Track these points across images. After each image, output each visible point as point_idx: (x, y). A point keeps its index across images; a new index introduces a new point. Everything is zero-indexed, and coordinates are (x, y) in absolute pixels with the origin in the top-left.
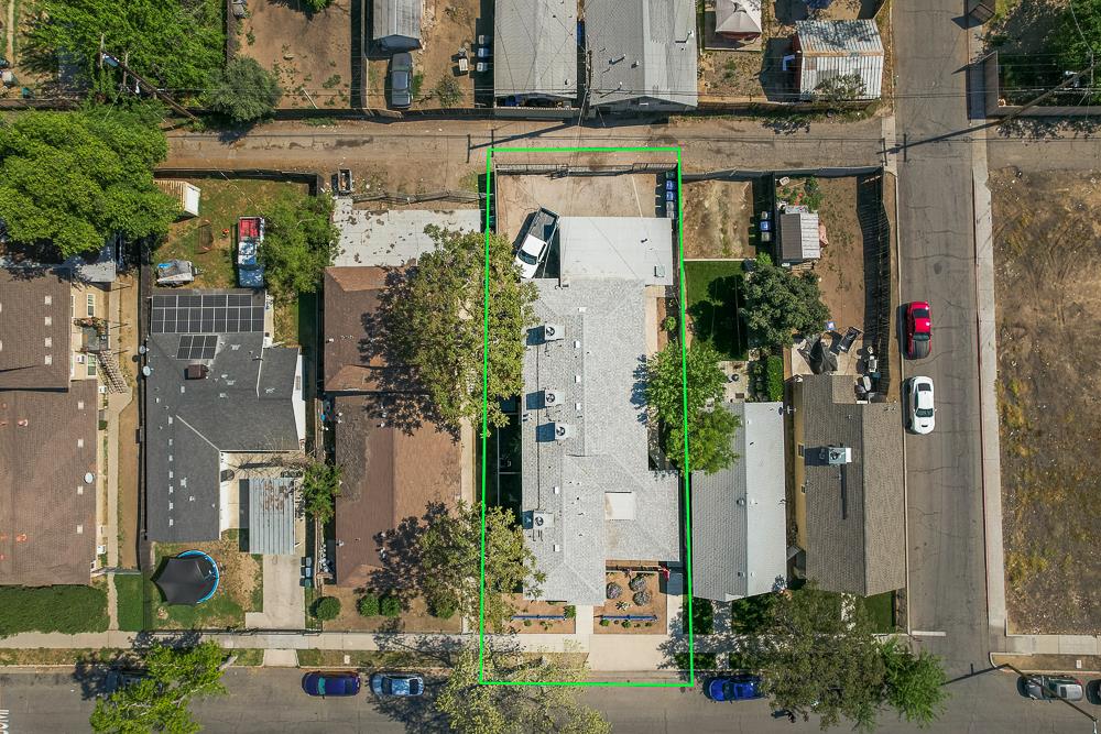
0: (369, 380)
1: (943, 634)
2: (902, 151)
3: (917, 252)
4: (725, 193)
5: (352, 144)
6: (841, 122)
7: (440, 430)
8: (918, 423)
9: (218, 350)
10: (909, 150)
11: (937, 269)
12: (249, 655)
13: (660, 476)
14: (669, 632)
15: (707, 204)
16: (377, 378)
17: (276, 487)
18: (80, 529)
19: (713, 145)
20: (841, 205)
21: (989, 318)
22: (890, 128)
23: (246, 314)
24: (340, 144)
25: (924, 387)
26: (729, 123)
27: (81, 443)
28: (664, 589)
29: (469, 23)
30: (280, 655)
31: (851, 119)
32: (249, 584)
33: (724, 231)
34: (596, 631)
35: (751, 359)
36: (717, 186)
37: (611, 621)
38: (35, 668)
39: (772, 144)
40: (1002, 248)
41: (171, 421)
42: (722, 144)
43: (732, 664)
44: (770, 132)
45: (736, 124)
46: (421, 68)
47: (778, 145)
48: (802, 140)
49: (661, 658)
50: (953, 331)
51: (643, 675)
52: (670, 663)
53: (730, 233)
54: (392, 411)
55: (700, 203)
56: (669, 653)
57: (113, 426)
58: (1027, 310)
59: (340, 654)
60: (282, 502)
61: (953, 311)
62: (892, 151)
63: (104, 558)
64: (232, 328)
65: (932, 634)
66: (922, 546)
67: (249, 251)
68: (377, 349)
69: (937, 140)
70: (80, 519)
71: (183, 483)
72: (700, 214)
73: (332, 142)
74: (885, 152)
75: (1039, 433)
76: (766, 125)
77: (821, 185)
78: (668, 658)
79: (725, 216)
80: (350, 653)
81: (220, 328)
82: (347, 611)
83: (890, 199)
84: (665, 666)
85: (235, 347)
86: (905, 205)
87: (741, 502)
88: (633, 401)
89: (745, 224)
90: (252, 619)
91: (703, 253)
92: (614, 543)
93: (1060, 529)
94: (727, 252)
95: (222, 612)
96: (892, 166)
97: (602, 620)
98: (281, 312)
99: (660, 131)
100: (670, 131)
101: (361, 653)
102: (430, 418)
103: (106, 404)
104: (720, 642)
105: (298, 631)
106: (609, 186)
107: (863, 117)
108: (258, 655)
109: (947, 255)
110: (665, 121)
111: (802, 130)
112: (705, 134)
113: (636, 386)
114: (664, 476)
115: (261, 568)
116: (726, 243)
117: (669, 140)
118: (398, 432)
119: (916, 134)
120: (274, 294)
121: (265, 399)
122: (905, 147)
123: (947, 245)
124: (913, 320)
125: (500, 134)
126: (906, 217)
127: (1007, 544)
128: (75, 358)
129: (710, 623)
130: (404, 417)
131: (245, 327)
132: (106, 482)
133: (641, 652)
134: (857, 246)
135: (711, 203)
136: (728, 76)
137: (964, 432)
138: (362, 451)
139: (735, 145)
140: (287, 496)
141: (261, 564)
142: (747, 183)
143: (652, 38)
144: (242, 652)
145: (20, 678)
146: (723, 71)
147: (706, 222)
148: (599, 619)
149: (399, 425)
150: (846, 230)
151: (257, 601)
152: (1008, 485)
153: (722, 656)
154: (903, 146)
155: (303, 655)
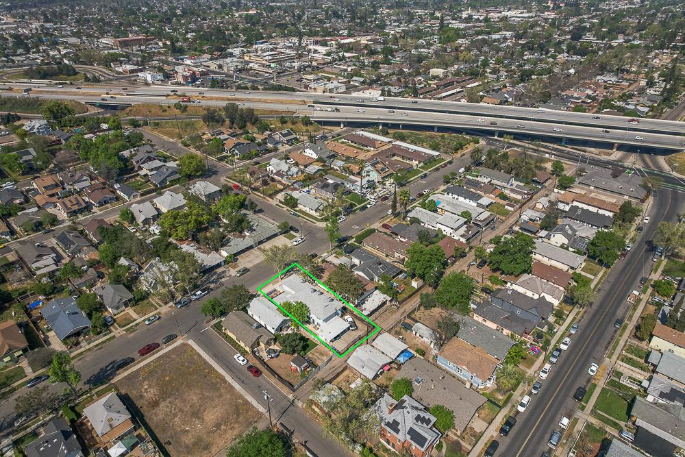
1: (201, 332)
5: (403, 312)
8: (239, 355)
10: (290, 404)
11: (259, 387)
21: (237, 387)
22: (299, 403)
25: (243, 361)
30: (325, 255)
32: (340, 257)
33: (316, 356)
40: (247, 403)
42: (334, 369)
55: (327, 356)
58: (228, 397)
62: (294, 400)
65: (204, 330)
69: (285, 411)
73: (406, 310)
74: (296, 397)
75: (206, 376)
79: (319, 359)
83: (284, 390)
89: (313, 361)
90: (334, 255)
91: (317, 349)
93: (186, 364)
94: (311, 353)
95: (340, 253)
96: (291, 396)
105: (325, 258)
108: (328, 253)
119: (291, 409)
124: (257, 372)
127: (198, 354)
128: (398, 255)
135: (325, 358)
139: (331, 371)
144: (331, 251)
145: (355, 231)
147: (322, 354)
150: (289, 377)
151: (336, 257)
152: (206, 362)
154: (292, 403)
155: (321, 257)
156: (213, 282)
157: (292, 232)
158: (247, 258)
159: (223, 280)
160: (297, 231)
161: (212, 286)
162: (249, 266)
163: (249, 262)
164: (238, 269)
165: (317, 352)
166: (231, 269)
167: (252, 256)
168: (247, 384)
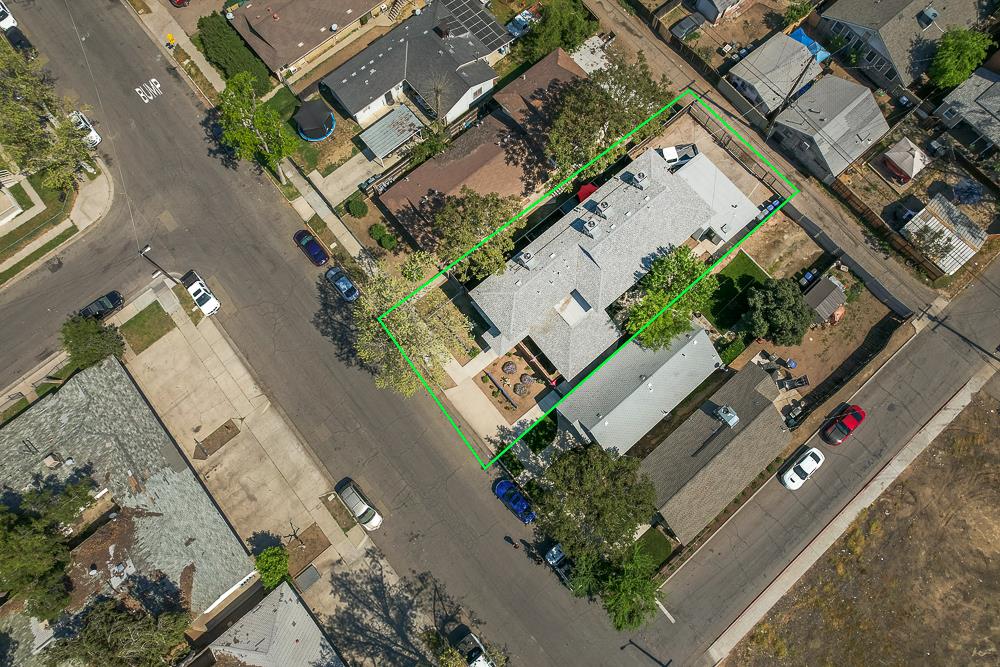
0: (522, 111)
1: (673, 621)
2: (936, 323)
3: (888, 385)
4: (803, 242)
5: (630, 30)
6: (911, 274)
7: (523, 179)
8: (790, 474)
9: (461, 36)
10: (941, 328)
11: (891, 408)
12: (291, 190)
13: (610, 325)
14: (515, 425)
15: (786, 237)
16: (526, 115)
17: (410, 121)
18: (301, 45)
19: (822, 214)
20: (866, 317)
21: (896, 469)
22: (940, 305)
23: (493, 37)
24: (624, 24)
25: (815, 458)
26: (842, 212)
27: (349, 11)
28: (538, 399)
29: (750, 37)
30: (305, 207)
31: (920, 278)
32: (335, 159)
33: (781, 259)
34: (475, 379)
35: (725, 336)
36: (802, 234)
37: (490, 383)
38: (197, 89)
39: (857, 245)
40: (946, 439)
41: (402, 40)
42: (827, 218)
43: (529, 485)
44: (863, 238)
45: (846, 216)
46: (703, 32)
47: (860, 249)
48: (878, 260)
49: (494, 434)
50: (866, 452)
51: (471, 433)
52: (495, 443)
53: (784, 264)
54: (512, 142)
55: (781, 233)
56: (502, 437)
57: (367, 28)
58: (928, 491)
59: (334, 239)
60: (404, 131)
61: (877, 441)
62: (930, 317)
63: (289, 74)
64: (480, 36)
65: (666, 612)
66: (716, 553)
67: (527, 17)
68: (544, 98)
69: (965, 339)
70: (307, 41)
71: (373, 71)
72: (777, 238)
73: (621, 19)
74: (925, 312)
75: (863, 571)
76: (864, 233)
77: (864, 294)
78: (498, 439)
79: (790, 253)
80: (339, 244)
81: (473, 30)
82: (363, 223)
83: (899, 340)
84: (491, 441)
85: (470, 43)
86: (907, 354)
87: (643, 378)
88: (644, 260)
89: (797, 268)
90: (315, 175)
91: (757, 257)
92: (545, 330)
93: (816, 644)
94: (771, 271)
95: (306, 157)
96: (919, 325)
97: (485, 377)
98: (505, 62)
99: (798, 178)
100: (805, 183)
101: (344, 250)
102: (525, 169)
103: (377, 16)
104: (537, 463)
105: (329, 206)
106: (741, 175)
107: (928, 284)
108: (296, 194)
109: (905, 407)
110: (807, 177)
111: (882, 255)
112: (822, 203)
113: (654, 255)
114: (612, 327)
115: (350, 158)
116: (776, 266)
117: (799, 186)
118: (503, 154)
119: (953, 324)
120: (513, 52)
121: (457, 75)
122: (940, 323)
123: (911, 402)
124: (846, 419)
125: (709, 95)
126: (899, 361)
127: (772, 613)
129: (542, 447)
130: (514, 151)
131: (486, 41)
132: (332, 46)
133: (485, 418)
134: (852, 347)
135: (789, 239)
136: (867, 189)
137: (814, 517)
138: (473, 148)
139: (834, 225)
140: (410, 130)
141: (352, 156)
142: (821, 250)
143: (846, 117)
144: (290, 185)
145: (186, 86)
146: (867, 184)
147: (775, 245)
148: (484, 374)
149: (507, 152)
150: (855, 330)
151: (328, 170)
152: (810, 578)
153: (528, 474)
154: (939, 321)
155: (316, 220)
156: (402, 626)
157: (118, 319)
158: (264, 495)
159: (391, 580)
160: (116, 300)
161: (422, 621)
162: (315, 484)
163: (289, 484)
164: (329, 526)
165: (768, 256)
166: (331, 554)
167: (250, 478)
168: (883, 442)
